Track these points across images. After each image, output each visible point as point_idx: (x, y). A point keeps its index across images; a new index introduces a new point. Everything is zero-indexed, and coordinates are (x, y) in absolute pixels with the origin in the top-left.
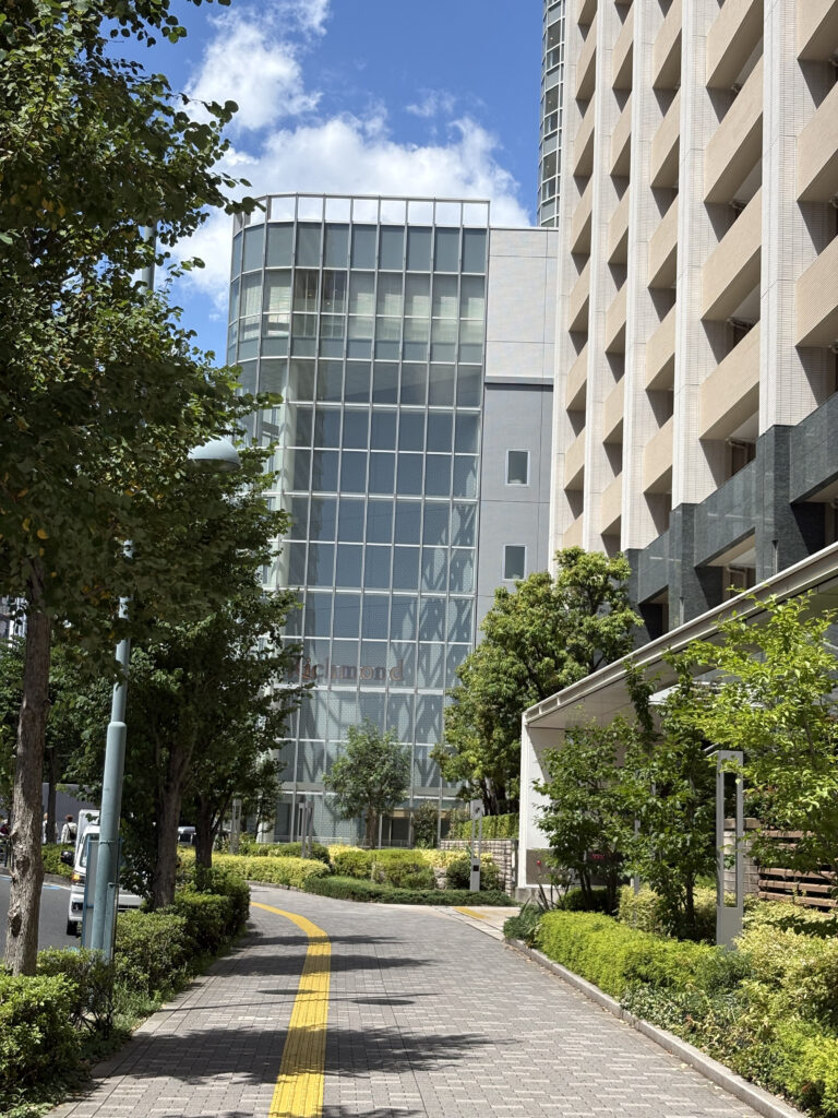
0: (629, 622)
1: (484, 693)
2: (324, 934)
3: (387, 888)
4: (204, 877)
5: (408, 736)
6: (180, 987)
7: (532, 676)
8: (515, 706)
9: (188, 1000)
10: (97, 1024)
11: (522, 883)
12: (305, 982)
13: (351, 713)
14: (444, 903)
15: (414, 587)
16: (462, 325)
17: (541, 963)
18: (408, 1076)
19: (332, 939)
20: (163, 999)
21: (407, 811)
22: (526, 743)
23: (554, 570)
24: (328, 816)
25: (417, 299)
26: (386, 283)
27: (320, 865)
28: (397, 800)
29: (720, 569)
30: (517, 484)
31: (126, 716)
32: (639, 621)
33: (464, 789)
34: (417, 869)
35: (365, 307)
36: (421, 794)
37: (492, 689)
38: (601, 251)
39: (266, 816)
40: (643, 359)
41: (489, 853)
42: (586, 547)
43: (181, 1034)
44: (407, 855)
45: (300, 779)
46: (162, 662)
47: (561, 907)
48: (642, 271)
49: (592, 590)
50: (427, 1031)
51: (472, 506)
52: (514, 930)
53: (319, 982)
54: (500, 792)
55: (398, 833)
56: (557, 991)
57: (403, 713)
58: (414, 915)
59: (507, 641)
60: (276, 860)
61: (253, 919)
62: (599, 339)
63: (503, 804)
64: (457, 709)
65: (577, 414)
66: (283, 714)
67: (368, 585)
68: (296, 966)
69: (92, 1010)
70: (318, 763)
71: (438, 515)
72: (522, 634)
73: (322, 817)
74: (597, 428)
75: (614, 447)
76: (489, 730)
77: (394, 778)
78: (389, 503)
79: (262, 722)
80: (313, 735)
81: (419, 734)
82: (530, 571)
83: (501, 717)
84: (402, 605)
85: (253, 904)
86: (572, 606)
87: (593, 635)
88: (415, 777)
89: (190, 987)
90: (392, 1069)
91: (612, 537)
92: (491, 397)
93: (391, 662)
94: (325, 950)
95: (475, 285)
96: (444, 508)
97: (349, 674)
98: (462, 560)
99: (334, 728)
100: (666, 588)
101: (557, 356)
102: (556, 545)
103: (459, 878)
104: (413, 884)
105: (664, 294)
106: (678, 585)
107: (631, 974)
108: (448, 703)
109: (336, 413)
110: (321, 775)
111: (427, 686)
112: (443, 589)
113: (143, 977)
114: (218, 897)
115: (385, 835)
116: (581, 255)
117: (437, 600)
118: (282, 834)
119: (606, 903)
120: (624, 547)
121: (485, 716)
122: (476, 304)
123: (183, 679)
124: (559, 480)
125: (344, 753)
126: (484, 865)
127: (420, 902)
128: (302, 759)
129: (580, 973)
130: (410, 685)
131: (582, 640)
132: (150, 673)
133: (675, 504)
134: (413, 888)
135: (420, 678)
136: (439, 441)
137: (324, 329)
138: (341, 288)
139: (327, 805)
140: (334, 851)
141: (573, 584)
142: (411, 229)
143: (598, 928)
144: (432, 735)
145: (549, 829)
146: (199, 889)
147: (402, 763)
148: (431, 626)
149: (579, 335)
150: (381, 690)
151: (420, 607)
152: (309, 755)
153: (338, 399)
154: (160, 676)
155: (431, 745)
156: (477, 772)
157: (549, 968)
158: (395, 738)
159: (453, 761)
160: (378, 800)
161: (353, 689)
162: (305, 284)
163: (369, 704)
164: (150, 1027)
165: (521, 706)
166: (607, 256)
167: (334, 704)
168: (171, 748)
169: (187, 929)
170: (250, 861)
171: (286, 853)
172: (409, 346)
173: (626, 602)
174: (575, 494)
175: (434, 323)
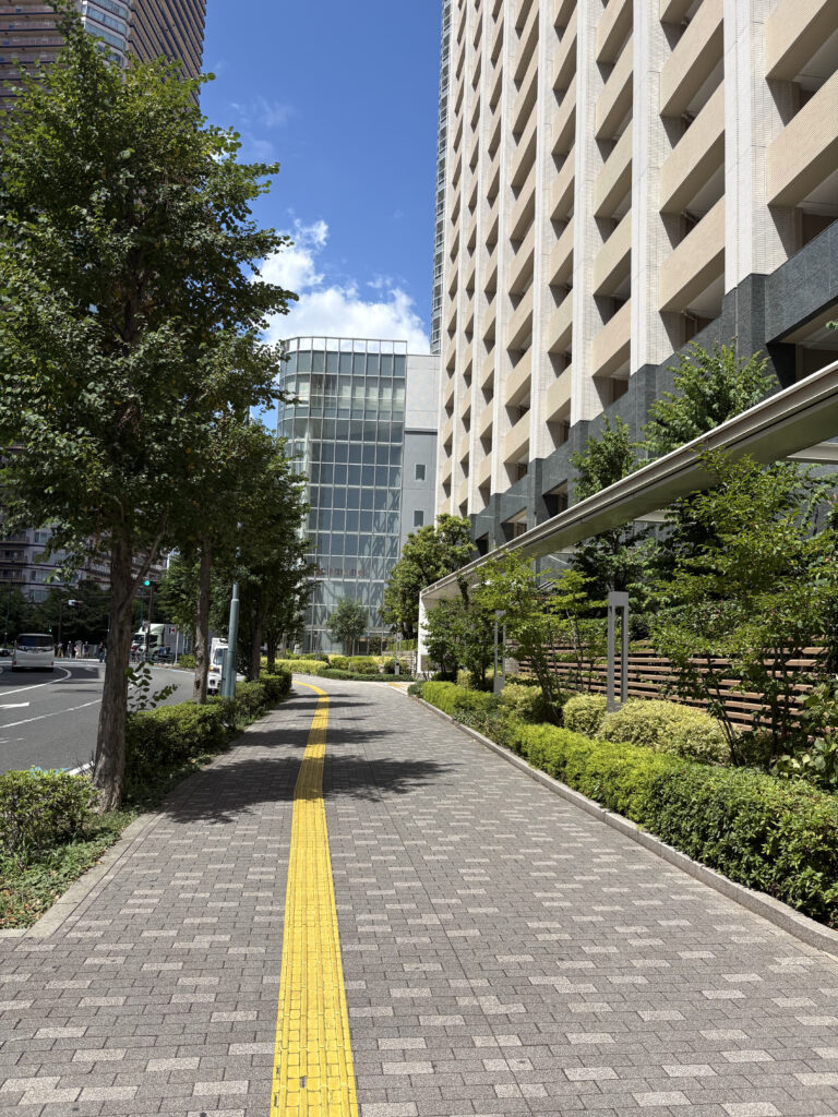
0: (470, 549)
1: (402, 582)
2: (325, 693)
3: (356, 674)
4: (271, 668)
5: (367, 602)
6: (262, 715)
7: (425, 574)
8: (417, 588)
9: (267, 719)
10: (230, 728)
11: (419, 671)
12: (318, 712)
13: (340, 592)
14: (382, 680)
15: (370, 530)
16: (393, 402)
17: (423, 704)
18: (360, 744)
19: (329, 696)
20: (256, 718)
21: (367, 638)
22: (421, 606)
23: (436, 524)
24: (328, 641)
25: (371, 389)
26: (357, 381)
27: (324, 664)
28: (362, 633)
29: (512, 524)
30: (420, 480)
31: (239, 597)
32: (475, 549)
33: (393, 628)
34: (370, 665)
35: (346, 394)
36: (374, 630)
37: (406, 580)
38: (460, 369)
39: (298, 641)
40: (479, 424)
41: (403, 657)
42: (452, 514)
43: (265, 731)
44: (366, 659)
45: (315, 623)
46: (253, 572)
47: (433, 679)
48: (478, 380)
49: (454, 533)
50: (370, 729)
51: (398, 491)
52: (412, 691)
53: (324, 712)
54: (410, 628)
55: (363, 649)
56: (428, 714)
57: (365, 592)
58: (368, 686)
59: (414, 558)
60: (303, 662)
61: (293, 687)
62: (459, 412)
63: (411, 635)
64: (390, 590)
65: (448, 447)
66: (307, 594)
67: (348, 529)
68: (314, 706)
69: (227, 722)
70: (324, 615)
71: (381, 496)
72: (420, 555)
73: (325, 641)
74: (457, 455)
75: (465, 464)
76: (404, 600)
77: (360, 622)
78: (358, 490)
79: (297, 598)
80: (321, 602)
81: (372, 601)
82: (426, 523)
83: (410, 594)
84: (364, 539)
85: (293, 682)
86: (444, 541)
87: (454, 555)
88: (370, 622)
89: (267, 714)
90: (354, 742)
91: (464, 507)
92: (407, 437)
93: (359, 567)
94: (327, 700)
95: (400, 383)
96: (384, 492)
97: (338, 573)
98: (394, 516)
99: (331, 598)
100: (487, 534)
101: (439, 418)
102: (438, 512)
103: (390, 669)
104: (368, 672)
105: (488, 392)
106: (493, 531)
107: (458, 706)
108: (386, 586)
109: (332, 445)
110: (325, 621)
111: (377, 578)
112: (384, 531)
113: (247, 709)
114: (278, 677)
115: (356, 650)
116: (451, 370)
117: (382, 537)
118: (306, 650)
119: (452, 677)
120: (469, 513)
121: (403, 593)
122: (401, 392)
123: (263, 579)
124: (440, 479)
125: (336, 611)
126: (401, 663)
127: (371, 680)
128: (316, 613)
129: (438, 707)
130: (368, 577)
131: (449, 558)
132: (248, 576)
133: (492, 493)
134: (370, 674)
135: (373, 575)
136: (382, 460)
137: (326, 404)
138: (334, 383)
139: (328, 636)
140: (331, 657)
141: (445, 531)
142: (369, 355)
143: (446, 687)
144: (379, 601)
145: (427, 645)
146: (269, 673)
147: (364, 616)
148: (378, 551)
149: (450, 409)
150: (354, 580)
151: (373, 541)
152: (319, 611)
153: (333, 438)
154: (253, 578)
155: (378, 607)
156: (399, 620)
157: (426, 706)
158: (361, 603)
159: (388, 614)
160: (352, 633)
161: (340, 580)
162: (316, 381)
163: (348, 588)
164: (251, 729)
165: (418, 589)
166: (463, 371)
167: (331, 587)
168: (257, 610)
169: (265, 689)
170: (290, 662)
171: (308, 658)
172: (368, 412)
173: (469, 539)
174: (447, 486)
175: (380, 401)
